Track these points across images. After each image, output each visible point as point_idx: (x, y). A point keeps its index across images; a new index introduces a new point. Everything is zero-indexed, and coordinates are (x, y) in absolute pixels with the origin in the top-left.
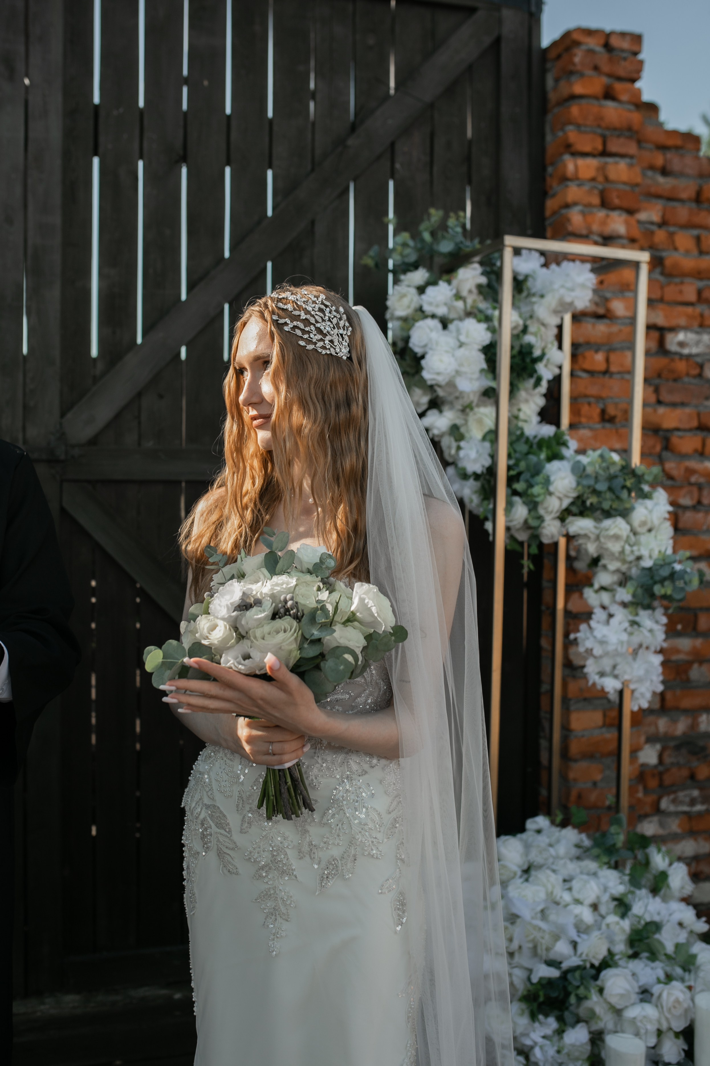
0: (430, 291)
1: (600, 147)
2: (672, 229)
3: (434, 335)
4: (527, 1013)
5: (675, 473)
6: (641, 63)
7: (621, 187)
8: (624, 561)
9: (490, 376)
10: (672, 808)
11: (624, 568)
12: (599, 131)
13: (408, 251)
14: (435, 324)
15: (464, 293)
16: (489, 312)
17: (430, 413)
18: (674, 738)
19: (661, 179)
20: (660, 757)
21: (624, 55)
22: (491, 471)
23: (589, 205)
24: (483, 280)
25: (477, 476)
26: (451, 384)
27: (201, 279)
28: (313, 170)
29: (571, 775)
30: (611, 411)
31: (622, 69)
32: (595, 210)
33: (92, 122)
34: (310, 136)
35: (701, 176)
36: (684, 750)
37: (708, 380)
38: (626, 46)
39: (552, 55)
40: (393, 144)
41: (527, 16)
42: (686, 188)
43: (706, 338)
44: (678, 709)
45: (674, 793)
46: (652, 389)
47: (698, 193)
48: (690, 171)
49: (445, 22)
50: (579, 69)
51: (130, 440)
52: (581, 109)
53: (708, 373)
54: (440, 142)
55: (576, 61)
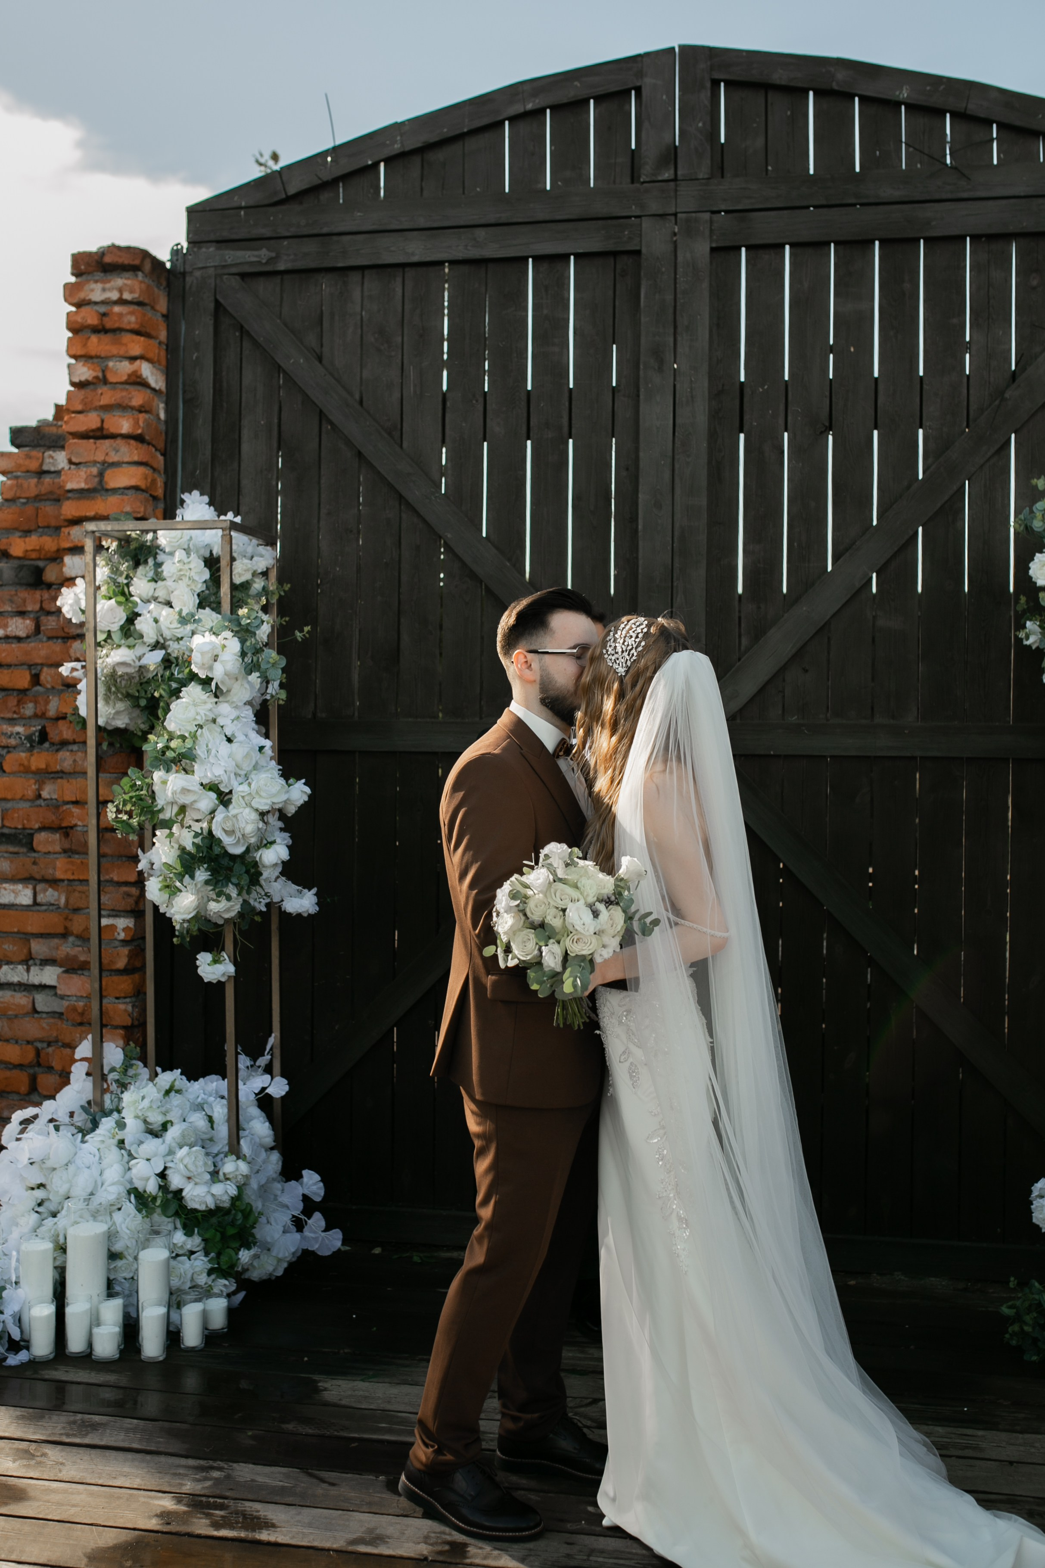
33: (737, 402)
34: (965, 391)
51: (775, 714)
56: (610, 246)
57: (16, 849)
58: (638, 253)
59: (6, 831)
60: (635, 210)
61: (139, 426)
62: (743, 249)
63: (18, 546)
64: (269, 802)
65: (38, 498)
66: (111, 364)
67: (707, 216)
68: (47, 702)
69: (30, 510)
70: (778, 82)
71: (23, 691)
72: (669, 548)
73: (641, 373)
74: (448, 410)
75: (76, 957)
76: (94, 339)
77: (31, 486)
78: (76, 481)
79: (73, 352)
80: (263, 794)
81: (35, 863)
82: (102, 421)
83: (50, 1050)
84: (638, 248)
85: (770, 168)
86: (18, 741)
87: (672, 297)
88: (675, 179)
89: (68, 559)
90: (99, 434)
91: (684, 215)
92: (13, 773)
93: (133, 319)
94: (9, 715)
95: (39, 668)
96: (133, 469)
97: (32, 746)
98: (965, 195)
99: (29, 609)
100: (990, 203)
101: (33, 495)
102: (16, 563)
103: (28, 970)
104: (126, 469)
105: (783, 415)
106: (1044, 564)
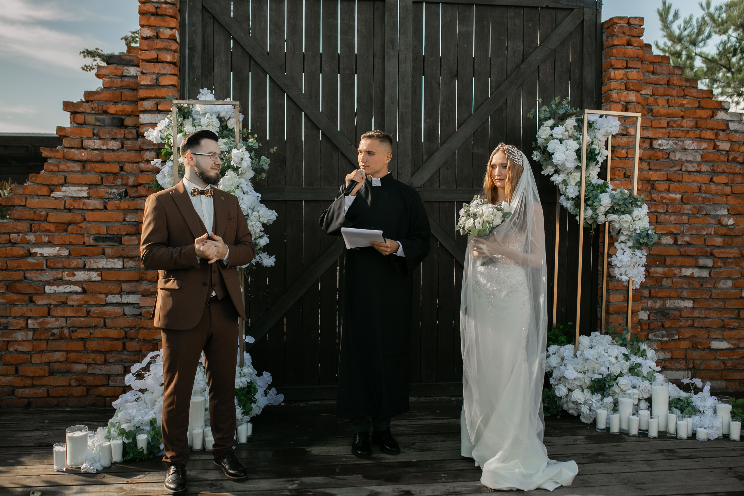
0: (555, 128)
1: (625, 66)
2: (656, 97)
3: (557, 146)
4: (590, 392)
5: (656, 199)
6: (643, 29)
7: (634, 81)
8: (630, 231)
9: (579, 161)
10: (654, 338)
11: (630, 234)
12: (625, 59)
13: (547, 113)
14: (557, 141)
15: (569, 129)
16: (579, 136)
17: (554, 175)
18: (655, 309)
19: (652, 76)
20: (649, 316)
21: (636, 26)
22: (579, 197)
23: (620, 89)
24: (576, 124)
25: (573, 199)
26: (564, 164)
27: (463, 123)
28: (507, 78)
29: (610, 320)
30: (627, 173)
31: (635, 32)
32: (622, 91)
33: (422, 63)
34: (506, 64)
35: (670, 74)
36: (659, 314)
37: (672, 160)
38: (637, 23)
39: (606, 26)
40: (539, 66)
41: (595, 11)
42: (663, 79)
43: (671, 142)
44: (656, 297)
45: (655, 332)
46: (647, 164)
47: (668, 81)
48: (665, 72)
49: (560, 15)
50: (616, 33)
51: (436, 185)
52: (617, 50)
53: (672, 157)
54: (558, 64)
55: (615, 30)
57: (113, 244)
58: (384, 1)
59: (108, 236)
61: (175, 59)
62: (424, 3)
63: (112, 109)
64: (267, 219)
65: (122, 87)
66: (161, 30)
68: (128, 179)
69: (118, 93)
71: (115, 174)
73: (386, 49)
74: (305, 60)
75: (149, 289)
76: (153, 18)
77: (118, 82)
78: (145, 81)
79: (142, 23)
80: (264, 216)
81: (123, 250)
82: (158, 55)
83: (132, 331)
86: (114, 196)
87: (397, 20)
89: (141, 115)
90: (157, 61)
92: (112, 210)
93: (171, 11)
94: (109, 184)
95: (123, 163)
96: (172, 77)
97: (121, 198)
99: (118, 137)
101: (119, 86)
102: (111, 116)
103: (121, 297)
104: (168, 76)
105: (439, 70)
106: (545, 130)
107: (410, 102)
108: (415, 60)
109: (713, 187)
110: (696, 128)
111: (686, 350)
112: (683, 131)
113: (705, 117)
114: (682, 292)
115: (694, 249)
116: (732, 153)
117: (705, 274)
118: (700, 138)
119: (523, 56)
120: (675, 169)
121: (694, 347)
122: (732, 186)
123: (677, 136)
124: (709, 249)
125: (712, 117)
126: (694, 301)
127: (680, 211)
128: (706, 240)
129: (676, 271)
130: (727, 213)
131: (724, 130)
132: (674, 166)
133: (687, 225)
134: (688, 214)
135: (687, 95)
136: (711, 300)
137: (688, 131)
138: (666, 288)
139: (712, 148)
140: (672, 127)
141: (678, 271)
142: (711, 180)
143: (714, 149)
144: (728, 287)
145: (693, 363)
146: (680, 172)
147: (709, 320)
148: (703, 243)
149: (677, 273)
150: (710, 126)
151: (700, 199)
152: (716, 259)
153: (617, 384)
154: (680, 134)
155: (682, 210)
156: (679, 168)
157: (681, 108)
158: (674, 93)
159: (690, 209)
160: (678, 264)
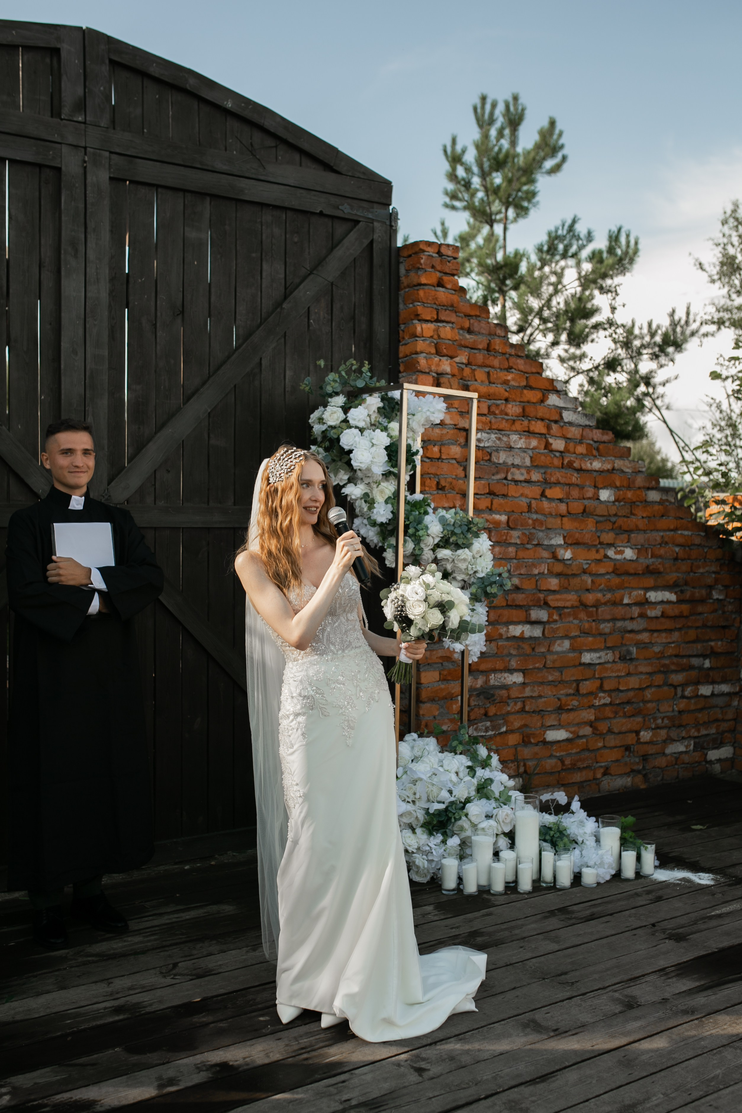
0: (351, 410)
1: (436, 317)
2: (474, 367)
3: (357, 439)
4: (426, 832)
6: (459, 263)
7: (447, 341)
8: (467, 574)
9: (393, 465)
12: (435, 306)
13: (337, 385)
14: (356, 431)
15: (371, 412)
16: (387, 425)
17: (349, 485)
18: (476, 689)
19: (468, 336)
21: (449, 259)
22: (394, 522)
23: (429, 353)
24: (381, 405)
25: (382, 524)
26: (369, 469)
27: (193, 393)
28: (261, 324)
29: (421, 712)
30: (443, 483)
31: (448, 267)
32: (433, 356)
33: (125, 286)
34: (259, 300)
35: (490, 334)
36: (482, 697)
37: (494, 463)
38: (450, 253)
39: (405, 253)
40: (309, 308)
41: (389, 227)
42: (482, 341)
43: (493, 436)
44: (478, 671)
45: (476, 724)
46: (462, 468)
47: (489, 345)
48: (484, 332)
49: (340, 229)
50: (423, 267)
51: (149, 500)
52: (425, 293)
53: (494, 459)
54: (337, 306)
55: (422, 261)
56: (39, 160)
58: (59, 169)
60: (56, 138)
67: (107, 154)
70: (153, 74)
72: (83, 383)
73: (62, 256)
84: (59, 166)
85: (145, 131)
87: (83, 206)
88: (85, 123)
91: (92, 150)
98: (262, 178)
100: (276, 186)
105: (153, 299)
106: (335, 412)
107: (106, 353)
108: (112, 280)
109: (545, 504)
110: (523, 417)
111: (515, 747)
112: (507, 420)
113: (534, 400)
114: (510, 661)
115: (523, 595)
116: (567, 454)
117: (537, 632)
118: (528, 432)
119: (286, 289)
120: (498, 477)
121: (526, 741)
122: (567, 504)
123: (501, 427)
124: (542, 596)
125: (542, 401)
126: (524, 673)
127: (506, 539)
128: (539, 583)
129: (503, 630)
130: (562, 542)
131: (556, 422)
132: (497, 473)
133: (515, 561)
134: (516, 544)
135: (511, 368)
136: (545, 670)
137: (514, 421)
138: (489, 657)
139: (543, 447)
140: (494, 414)
141: (505, 629)
142: (543, 494)
143: (546, 448)
144: (564, 649)
145: (525, 765)
146: (505, 481)
147: (543, 700)
148: (534, 587)
149: (503, 633)
150: (540, 414)
151: (530, 522)
152: (551, 610)
153: (466, 815)
154: (504, 425)
155: (508, 538)
156: (503, 476)
157: (505, 387)
158: (496, 363)
159: (519, 537)
160: (504, 619)
